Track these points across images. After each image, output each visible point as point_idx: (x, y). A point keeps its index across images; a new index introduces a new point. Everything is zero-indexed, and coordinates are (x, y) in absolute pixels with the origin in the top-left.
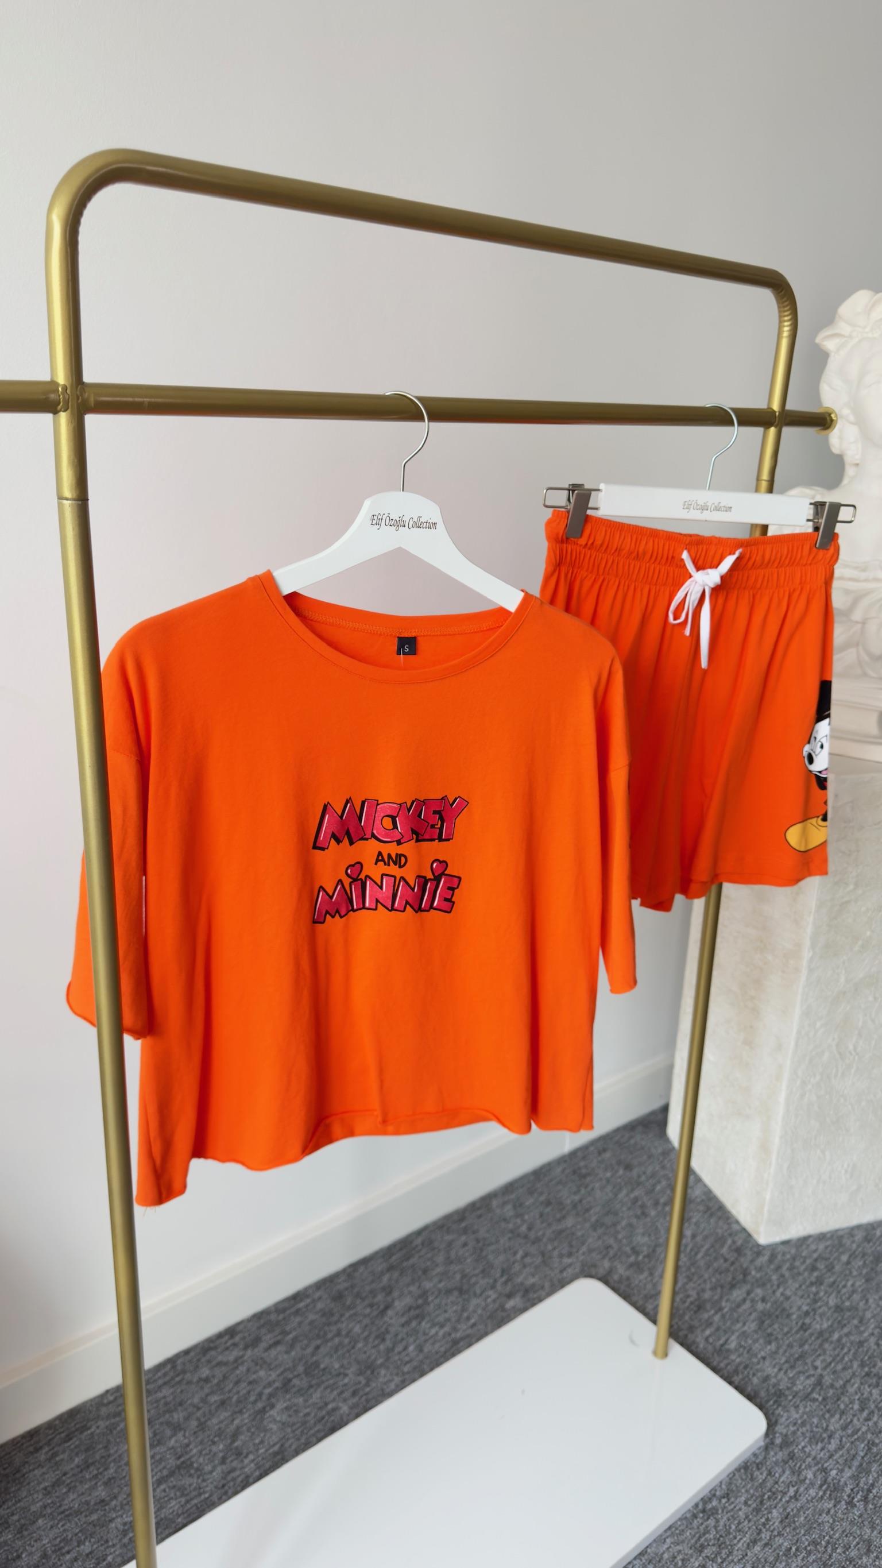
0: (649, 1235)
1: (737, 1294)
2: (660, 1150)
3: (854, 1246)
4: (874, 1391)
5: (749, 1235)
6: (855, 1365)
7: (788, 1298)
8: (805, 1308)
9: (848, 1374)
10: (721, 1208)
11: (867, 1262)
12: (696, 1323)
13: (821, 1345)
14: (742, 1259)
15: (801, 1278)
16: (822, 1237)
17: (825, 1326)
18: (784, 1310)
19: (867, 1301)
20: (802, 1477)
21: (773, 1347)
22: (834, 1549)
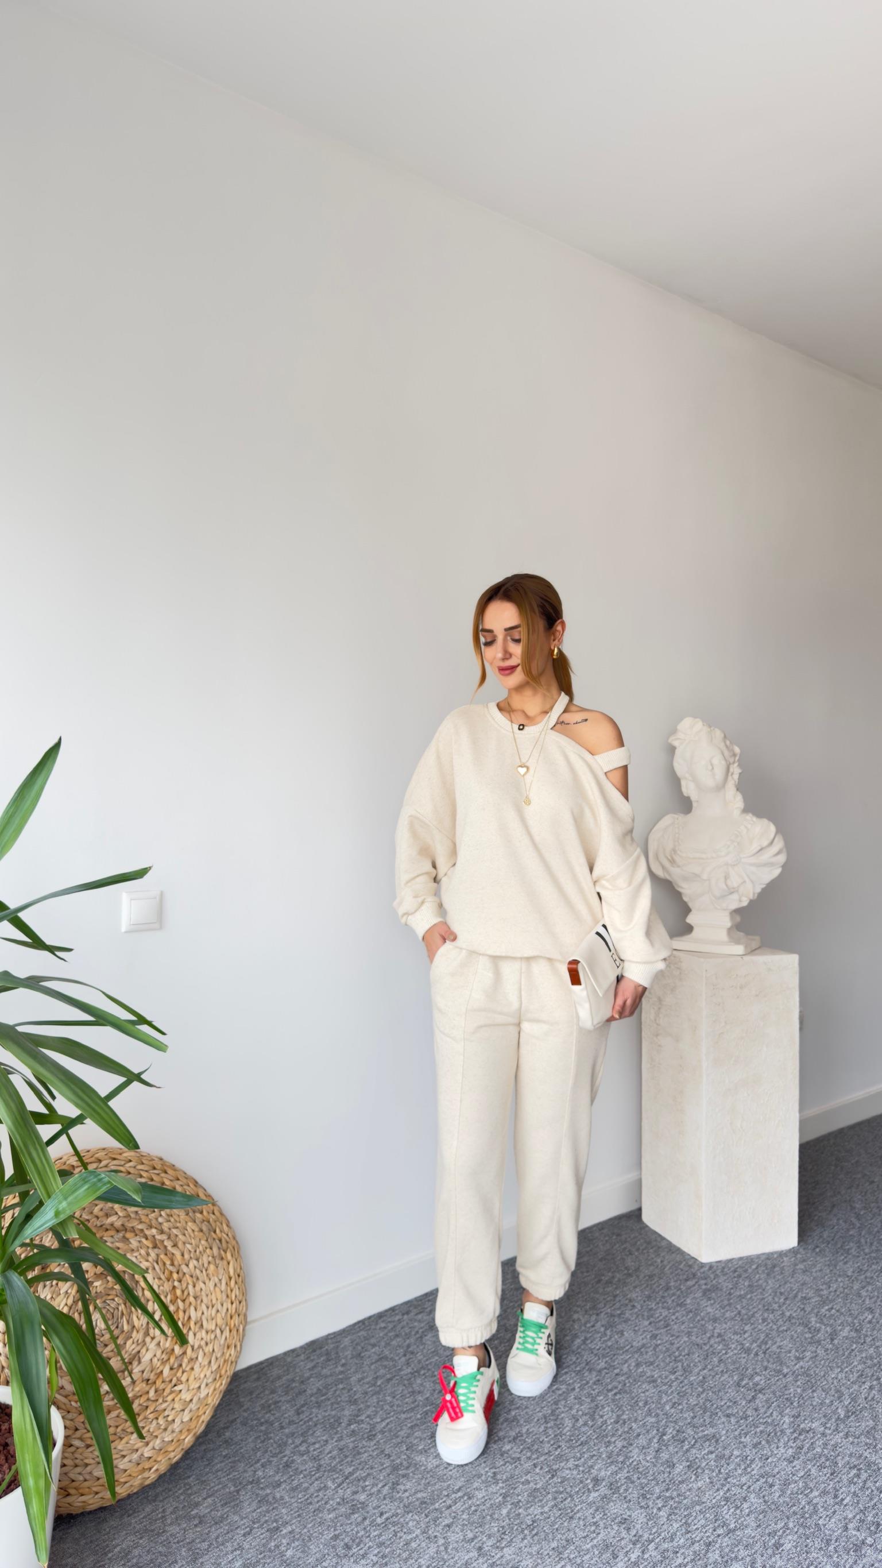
0: (635, 1262)
1: (690, 1283)
2: (638, 1227)
3: (760, 1262)
4: (770, 1316)
5: (696, 1260)
6: (760, 1306)
7: (720, 1283)
8: (731, 1287)
9: (755, 1310)
10: (678, 1249)
11: (769, 1267)
12: (666, 1294)
13: (740, 1300)
14: (692, 1270)
15: (728, 1276)
16: (741, 1259)
17: (742, 1293)
18: (717, 1288)
19: (767, 1283)
20: (730, 1347)
21: (712, 1302)
22: (747, 1370)
